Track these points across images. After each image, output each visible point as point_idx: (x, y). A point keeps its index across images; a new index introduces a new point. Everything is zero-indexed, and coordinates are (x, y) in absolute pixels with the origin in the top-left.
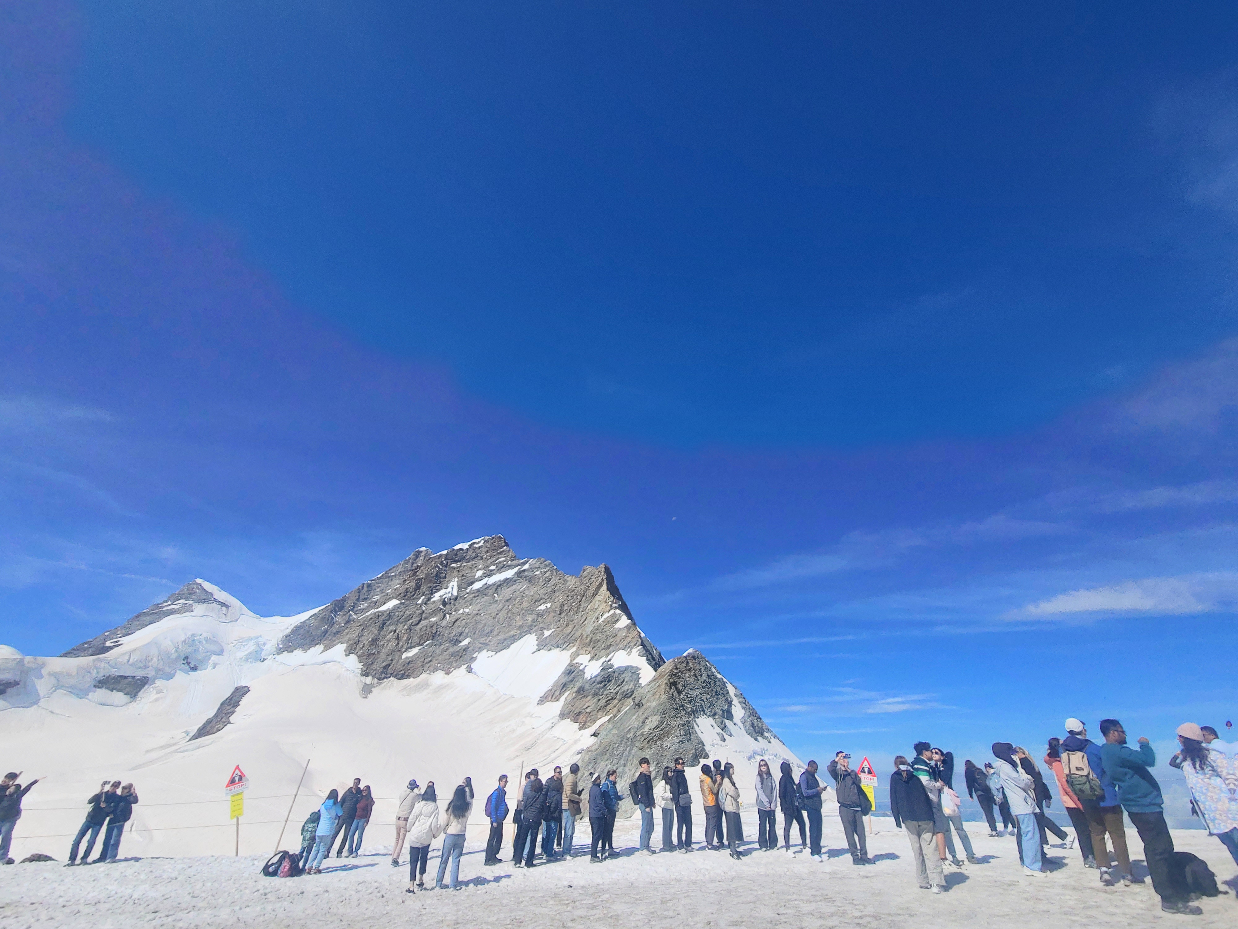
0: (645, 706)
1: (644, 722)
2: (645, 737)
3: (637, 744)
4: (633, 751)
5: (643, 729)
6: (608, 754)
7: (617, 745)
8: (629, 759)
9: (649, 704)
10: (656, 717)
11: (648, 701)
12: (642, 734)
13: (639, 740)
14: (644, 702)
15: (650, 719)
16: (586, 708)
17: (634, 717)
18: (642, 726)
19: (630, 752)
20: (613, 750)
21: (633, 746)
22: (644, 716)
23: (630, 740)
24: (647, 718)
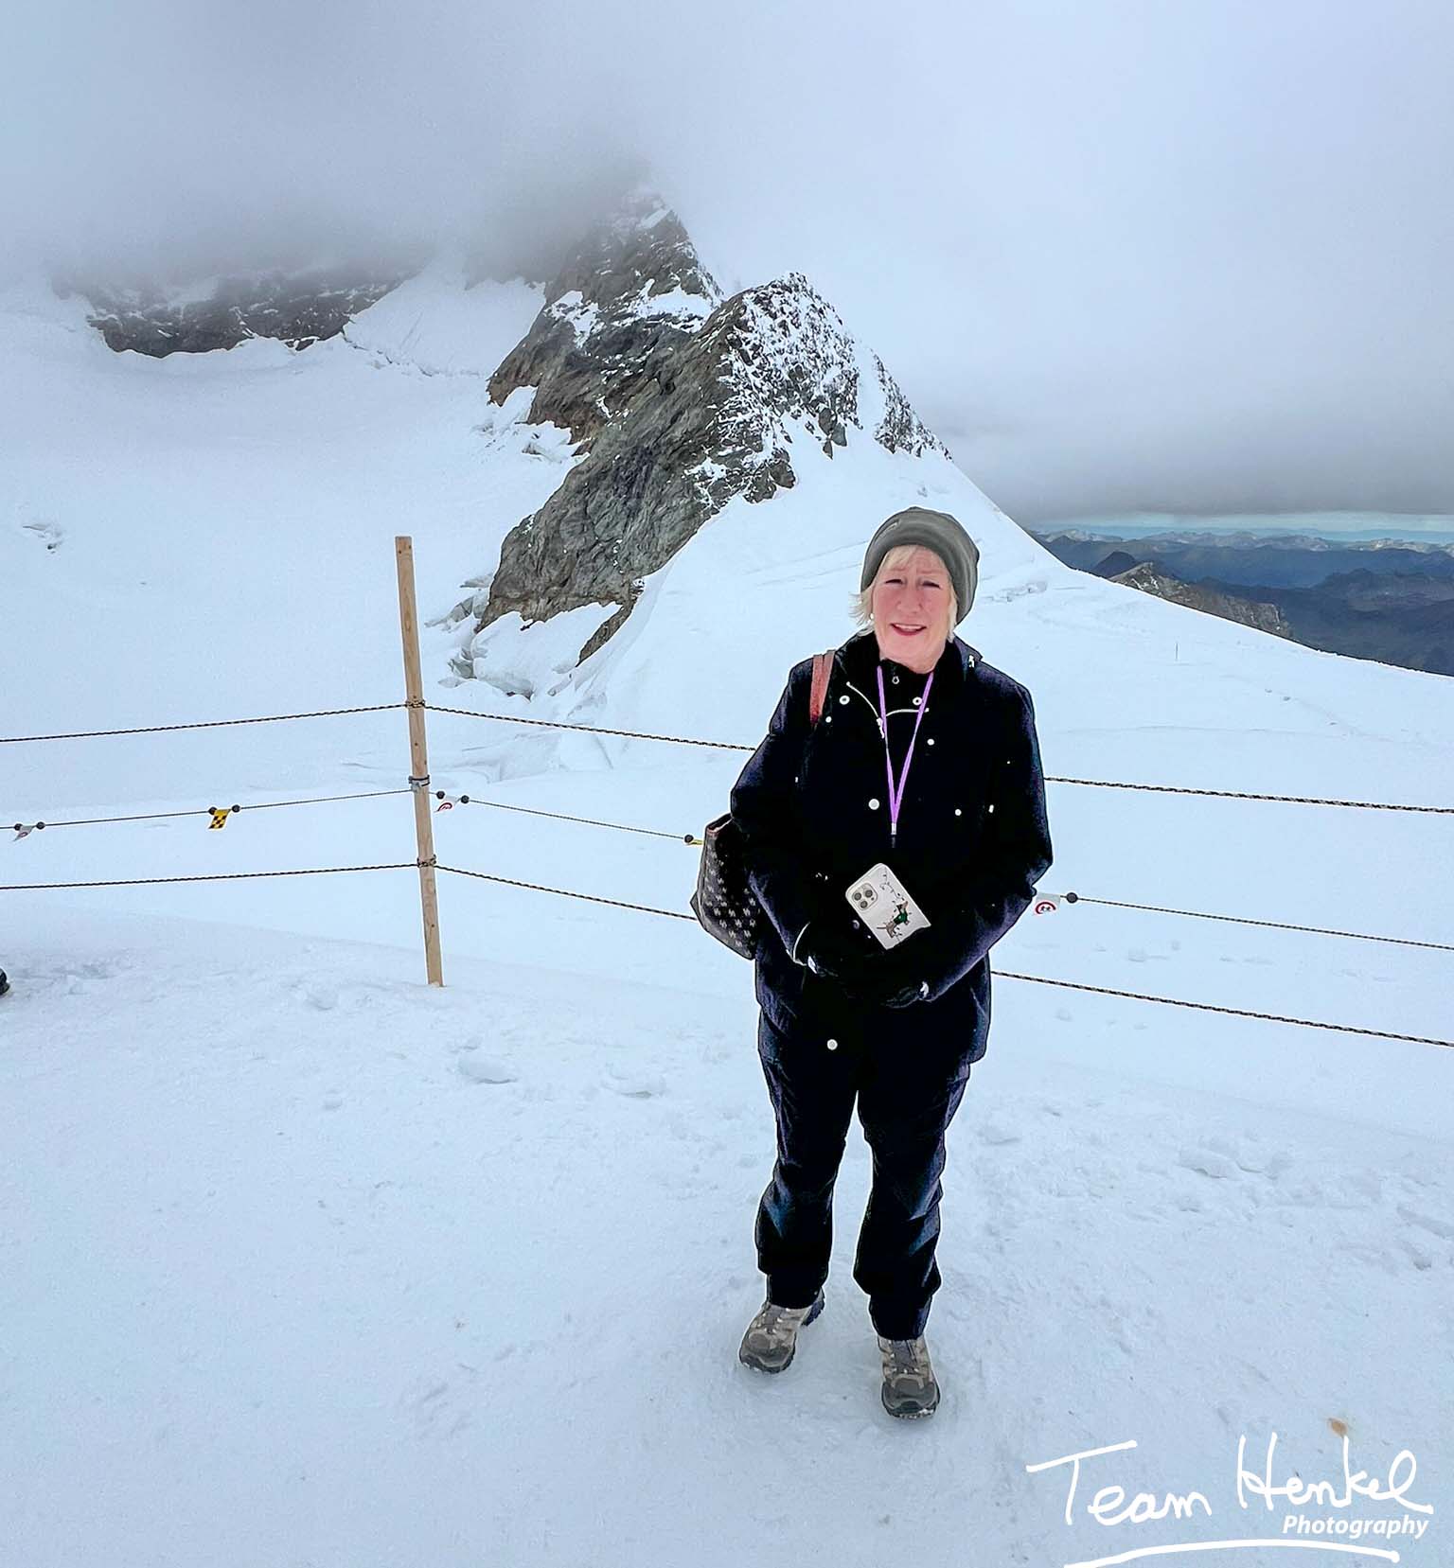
0: (678, 388)
1: (674, 421)
2: (676, 446)
3: (661, 459)
4: (654, 471)
5: (673, 431)
6: (609, 478)
7: (625, 461)
8: (647, 486)
9: (684, 386)
10: (696, 411)
11: (685, 380)
12: (670, 443)
13: (665, 453)
14: (676, 381)
15: (685, 415)
16: (585, 394)
17: (657, 412)
18: (670, 427)
19: (647, 474)
20: (618, 469)
21: (653, 463)
22: (676, 409)
23: (648, 452)
24: (680, 413)
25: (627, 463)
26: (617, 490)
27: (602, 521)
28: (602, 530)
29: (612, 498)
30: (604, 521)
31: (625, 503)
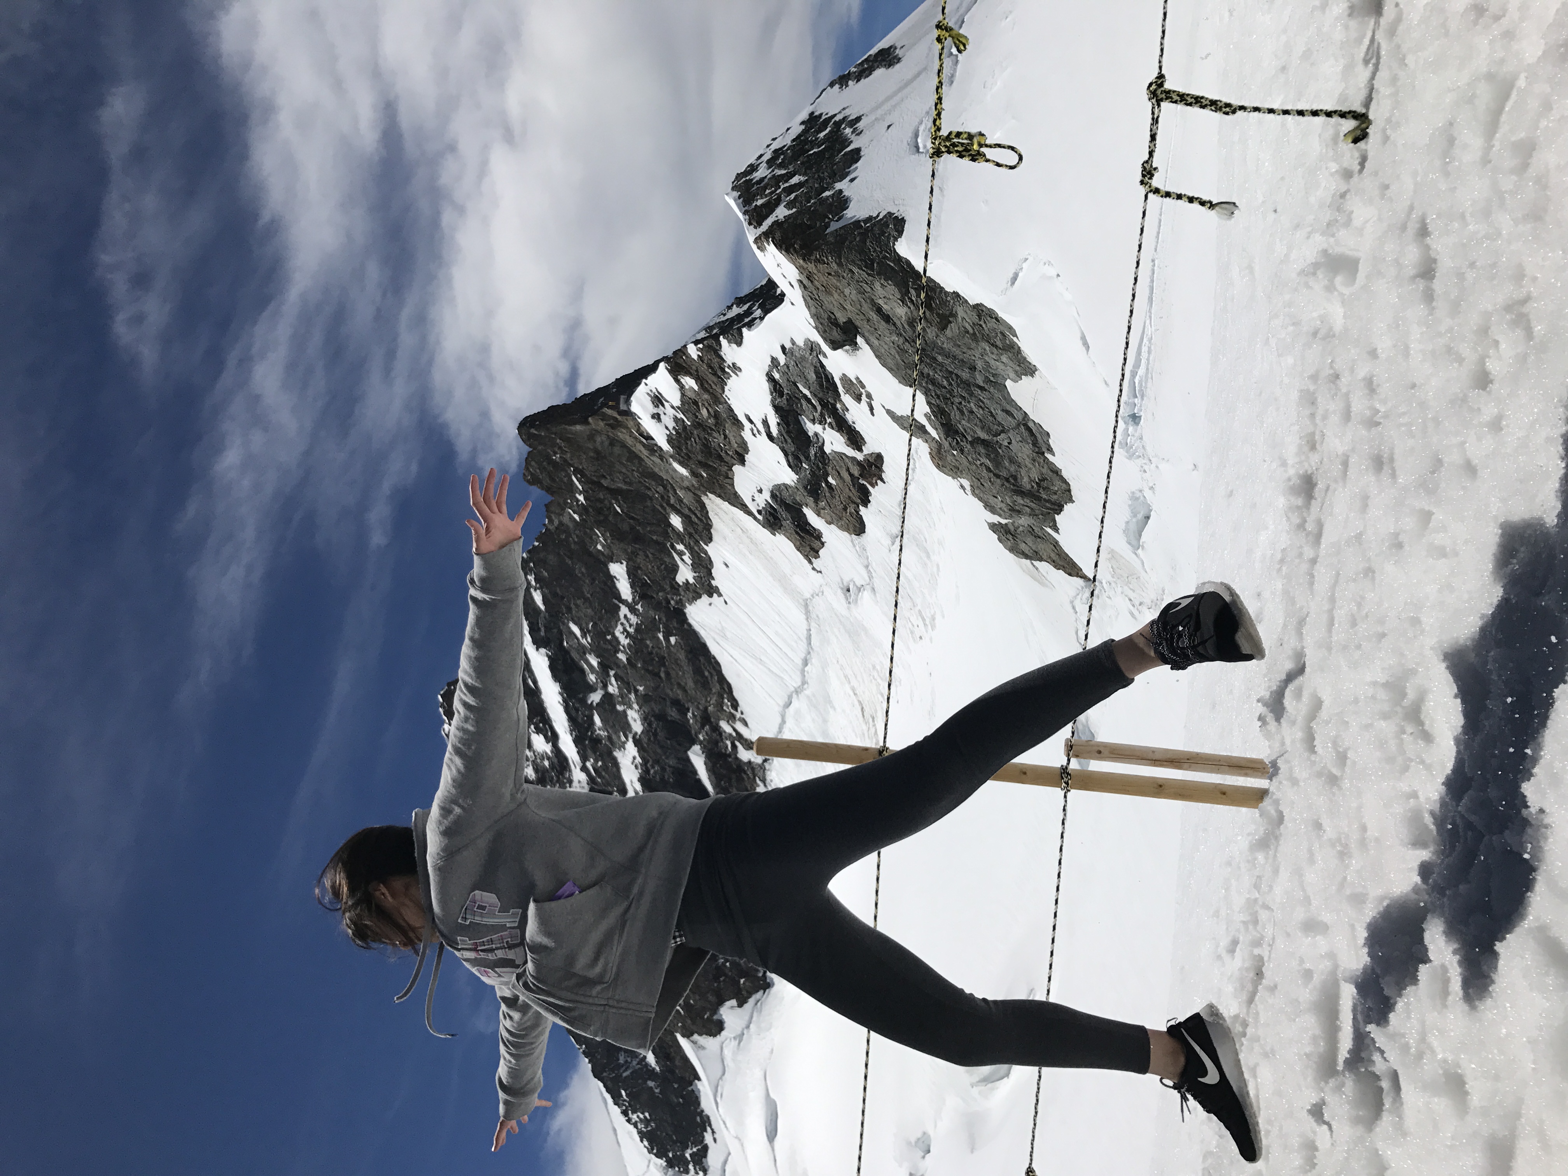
4: (945, 346)
7: (930, 387)
8: (961, 357)
10: (877, 285)
14: (842, 319)
15: (881, 302)
16: (851, 475)
18: (894, 324)
19: (947, 356)
20: (938, 397)
21: (935, 344)
22: (874, 316)
23: (924, 352)
24: (879, 310)
25: (933, 384)
26: (964, 397)
27: (1000, 419)
28: (1010, 419)
29: (972, 405)
30: (1001, 416)
31: (982, 389)
